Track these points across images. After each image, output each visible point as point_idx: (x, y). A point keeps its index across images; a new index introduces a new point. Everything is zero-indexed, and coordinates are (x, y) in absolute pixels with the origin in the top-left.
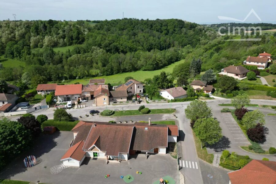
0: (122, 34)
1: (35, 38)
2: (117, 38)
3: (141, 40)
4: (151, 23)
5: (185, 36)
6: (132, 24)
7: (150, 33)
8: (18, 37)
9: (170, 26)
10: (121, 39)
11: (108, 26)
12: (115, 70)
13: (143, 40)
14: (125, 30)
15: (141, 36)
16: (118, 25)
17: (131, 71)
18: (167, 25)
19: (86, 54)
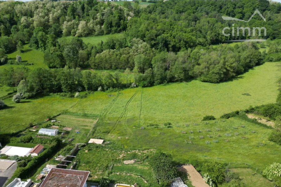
0: (179, 18)
1: (69, 23)
2: (171, 25)
3: (204, 27)
4: (221, 3)
5: (268, 23)
6: (195, 4)
7: (218, 17)
8: (52, 20)
9: (247, 7)
10: (175, 27)
11: (164, 7)
12: (158, 79)
13: (206, 27)
14: (184, 13)
15: (204, 22)
16: (176, 6)
17: (181, 81)
18: (242, 7)
19: (121, 50)
